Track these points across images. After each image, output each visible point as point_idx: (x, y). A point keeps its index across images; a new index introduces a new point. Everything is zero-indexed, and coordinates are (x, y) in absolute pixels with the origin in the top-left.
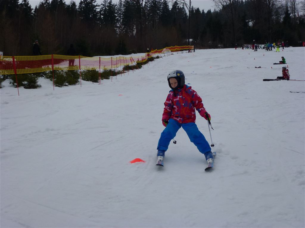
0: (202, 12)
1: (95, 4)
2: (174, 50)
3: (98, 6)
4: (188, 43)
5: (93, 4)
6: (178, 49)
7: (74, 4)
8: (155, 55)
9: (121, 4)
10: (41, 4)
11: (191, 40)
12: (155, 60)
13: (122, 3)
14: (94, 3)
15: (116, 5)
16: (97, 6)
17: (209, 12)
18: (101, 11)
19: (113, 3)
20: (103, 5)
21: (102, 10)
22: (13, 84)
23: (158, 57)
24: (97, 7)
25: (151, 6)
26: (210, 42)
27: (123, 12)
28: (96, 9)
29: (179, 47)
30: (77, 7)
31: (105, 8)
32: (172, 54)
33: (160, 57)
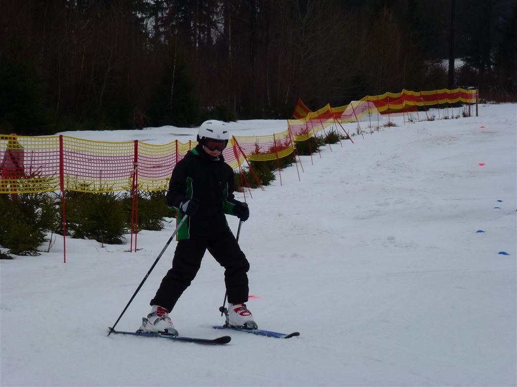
2: (400, 107)
4: (452, 80)
6: (412, 103)
8: (320, 131)
11: (459, 63)
12: (321, 148)
23: (333, 139)
29: (417, 94)
32: (390, 125)
33: (343, 138)
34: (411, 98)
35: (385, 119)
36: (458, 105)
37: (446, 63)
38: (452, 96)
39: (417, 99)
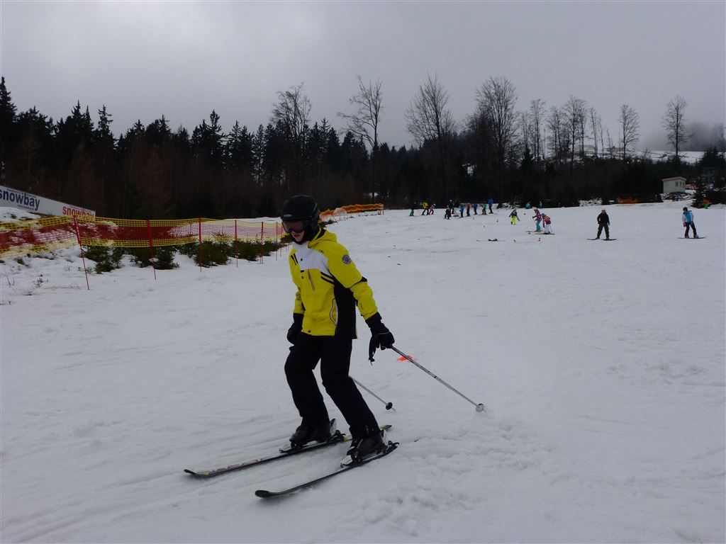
0: (391, 149)
1: (220, 133)
2: (355, 210)
3: (224, 137)
4: (374, 200)
5: (216, 133)
7: (184, 133)
9: (261, 133)
10: (130, 131)
11: (376, 194)
13: (263, 132)
14: (218, 131)
15: (253, 136)
16: (222, 136)
17: (403, 149)
18: (228, 145)
19: (247, 133)
20: (233, 135)
21: (231, 144)
22: (136, 261)
23: (331, 222)
24: (222, 139)
25: (311, 139)
26: (406, 198)
27: (265, 148)
28: (222, 141)
30: (190, 138)
31: (236, 140)
32: (351, 217)
33: (335, 222)
34: (359, 207)
35: (350, 215)
36: (376, 210)
37: (371, 194)
38: (374, 207)
39: (361, 208)
